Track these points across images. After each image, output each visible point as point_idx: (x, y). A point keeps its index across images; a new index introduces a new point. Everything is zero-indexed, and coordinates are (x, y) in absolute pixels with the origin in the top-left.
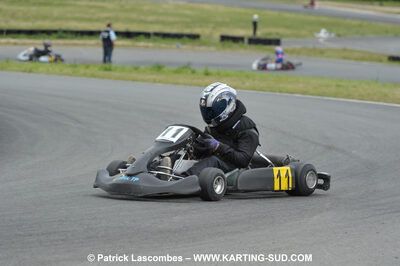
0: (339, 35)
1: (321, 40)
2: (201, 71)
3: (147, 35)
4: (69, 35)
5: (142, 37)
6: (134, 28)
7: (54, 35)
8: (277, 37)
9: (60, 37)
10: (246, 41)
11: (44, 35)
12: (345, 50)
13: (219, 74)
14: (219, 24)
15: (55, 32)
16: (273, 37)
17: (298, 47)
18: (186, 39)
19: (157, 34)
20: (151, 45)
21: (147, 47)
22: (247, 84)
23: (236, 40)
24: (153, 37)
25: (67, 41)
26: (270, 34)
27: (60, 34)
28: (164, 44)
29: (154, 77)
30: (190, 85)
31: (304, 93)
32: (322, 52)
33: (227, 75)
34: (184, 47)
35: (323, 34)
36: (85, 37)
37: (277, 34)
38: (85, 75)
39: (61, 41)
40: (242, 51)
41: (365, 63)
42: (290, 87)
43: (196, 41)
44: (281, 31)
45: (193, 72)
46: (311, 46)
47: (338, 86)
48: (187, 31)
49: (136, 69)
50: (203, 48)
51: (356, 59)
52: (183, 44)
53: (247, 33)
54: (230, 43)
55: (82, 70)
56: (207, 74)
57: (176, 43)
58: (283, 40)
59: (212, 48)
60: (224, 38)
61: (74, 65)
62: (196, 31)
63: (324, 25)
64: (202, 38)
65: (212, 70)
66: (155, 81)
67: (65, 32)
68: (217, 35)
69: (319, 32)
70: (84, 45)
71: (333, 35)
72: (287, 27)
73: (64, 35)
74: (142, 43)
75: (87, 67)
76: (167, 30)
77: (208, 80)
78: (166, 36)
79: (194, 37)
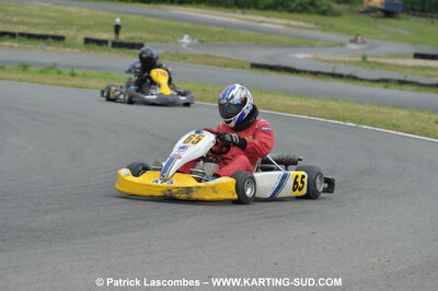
0: (202, 42)
1: (184, 46)
2: (67, 71)
3: (12, 35)
5: (7, 36)
8: (141, 41)
10: (110, 44)
12: (208, 56)
13: (84, 75)
14: (83, 27)
16: (137, 41)
18: (50, 40)
19: (22, 35)
20: (16, 45)
21: (12, 47)
23: (100, 43)
24: (18, 38)
26: (133, 38)
28: (29, 44)
29: (20, 76)
30: (57, 85)
32: (184, 58)
33: (93, 77)
34: (49, 48)
35: (186, 40)
37: (141, 38)
40: (106, 54)
41: (228, 69)
43: (61, 43)
44: (145, 35)
45: (59, 73)
46: (174, 52)
47: (204, 90)
48: (52, 33)
50: (67, 50)
51: (219, 66)
52: (49, 45)
53: (109, 36)
54: (95, 46)
56: (72, 75)
57: (42, 43)
58: (146, 44)
59: (76, 50)
60: (88, 41)
62: (61, 33)
63: (186, 31)
64: (67, 40)
65: (78, 72)
66: (21, 80)
68: (83, 41)
69: (182, 38)
71: (195, 41)
72: (151, 32)
74: (7, 43)
76: (32, 31)
77: (74, 81)
78: (30, 36)
79: (60, 39)
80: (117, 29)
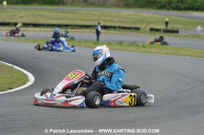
2: (141, 45)
3: (115, 28)
4: (77, 27)
5: (112, 28)
6: (108, 24)
7: (70, 27)
9: (73, 28)
10: (162, 31)
11: (65, 27)
14: (149, 23)
15: (70, 25)
16: (175, 29)
17: (187, 34)
18: (133, 30)
19: (119, 27)
20: (116, 32)
21: (114, 33)
22: (164, 51)
23: (157, 30)
24: (117, 29)
25: (76, 30)
26: (173, 28)
27: (72, 27)
28: (122, 32)
29: (118, 47)
30: (136, 52)
31: (191, 56)
32: (199, 37)
33: (154, 47)
34: (133, 34)
36: (85, 28)
37: (177, 28)
38: (85, 46)
39: (73, 30)
42: (184, 53)
43: (138, 31)
44: (179, 26)
45: (137, 45)
46: (193, 34)
48: (134, 26)
49: (110, 43)
50: (141, 34)
52: (132, 32)
53: (163, 27)
54: (155, 32)
55: (83, 44)
56: (144, 46)
57: (128, 32)
58: (180, 31)
59: (146, 34)
60: (151, 30)
61: (80, 41)
62: (138, 26)
64: (141, 30)
66: (119, 50)
67: (75, 26)
68: (148, 28)
70: (84, 32)
72: (182, 24)
73: (75, 27)
74: (112, 31)
75: (86, 42)
76: (124, 25)
77: (144, 49)
78: (123, 28)
79: (137, 29)
80: (167, 23)
